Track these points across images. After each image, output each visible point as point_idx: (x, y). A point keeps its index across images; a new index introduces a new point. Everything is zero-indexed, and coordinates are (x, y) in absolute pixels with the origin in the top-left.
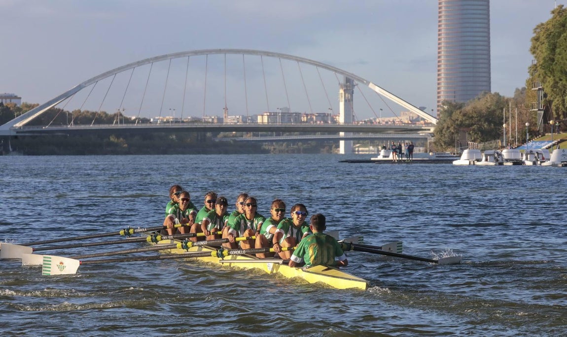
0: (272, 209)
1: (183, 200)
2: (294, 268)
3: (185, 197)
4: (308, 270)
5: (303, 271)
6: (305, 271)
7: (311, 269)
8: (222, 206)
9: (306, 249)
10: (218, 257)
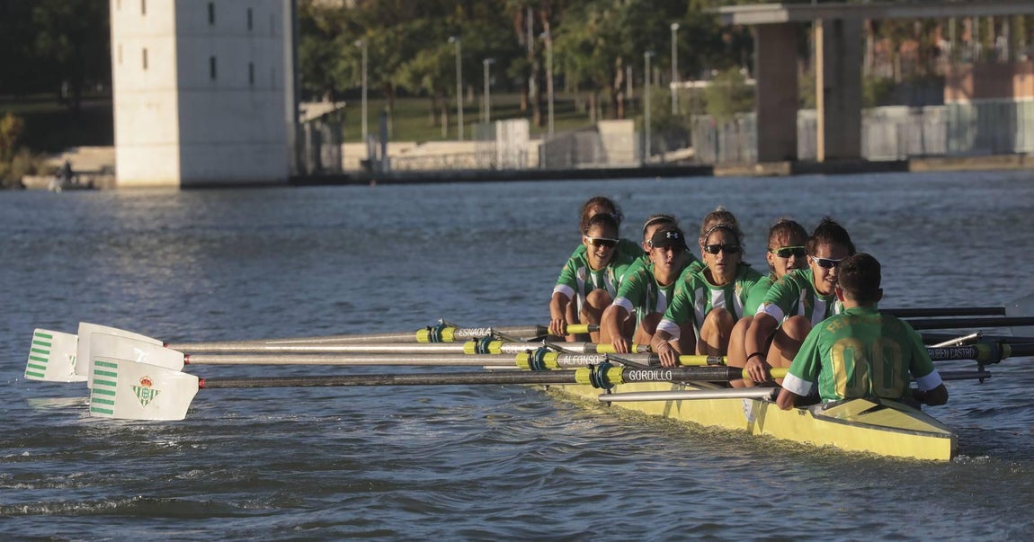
0: (771, 250)
1: (597, 243)
2: (795, 411)
3: (603, 236)
4: (828, 413)
5: (814, 416)
6: (820, 417)
7: (837, 412)
8: (670, 253)
9: (822, 354)
10: (596, 386)
